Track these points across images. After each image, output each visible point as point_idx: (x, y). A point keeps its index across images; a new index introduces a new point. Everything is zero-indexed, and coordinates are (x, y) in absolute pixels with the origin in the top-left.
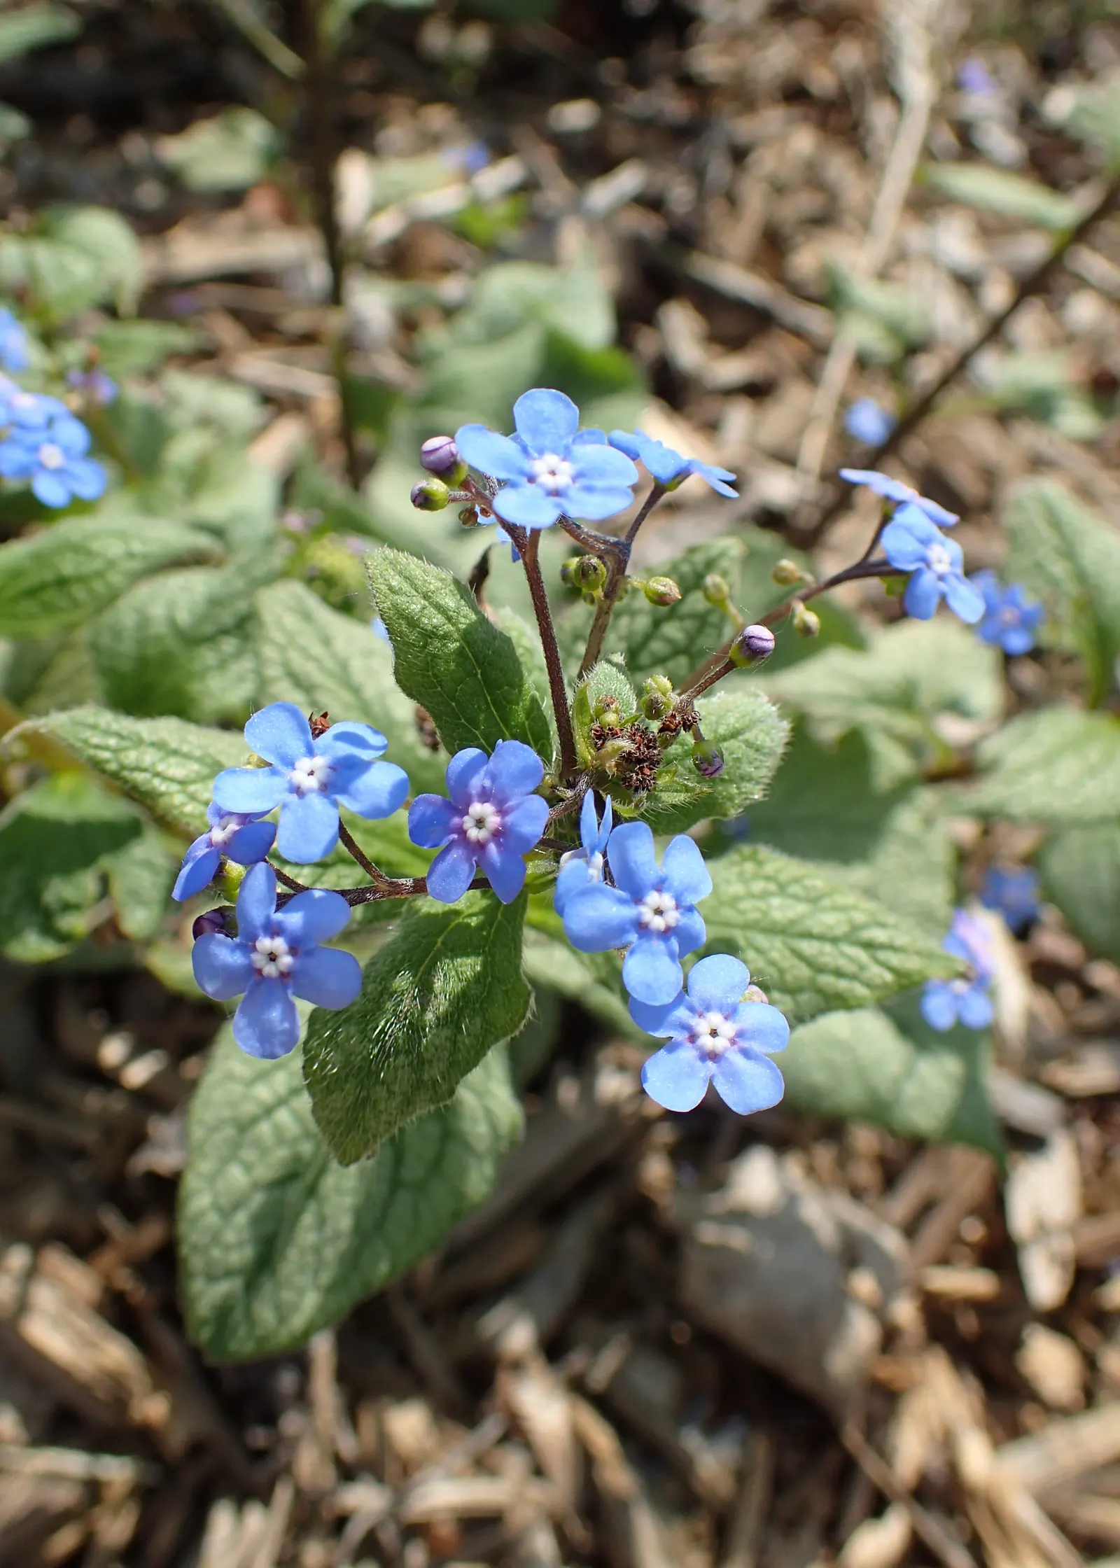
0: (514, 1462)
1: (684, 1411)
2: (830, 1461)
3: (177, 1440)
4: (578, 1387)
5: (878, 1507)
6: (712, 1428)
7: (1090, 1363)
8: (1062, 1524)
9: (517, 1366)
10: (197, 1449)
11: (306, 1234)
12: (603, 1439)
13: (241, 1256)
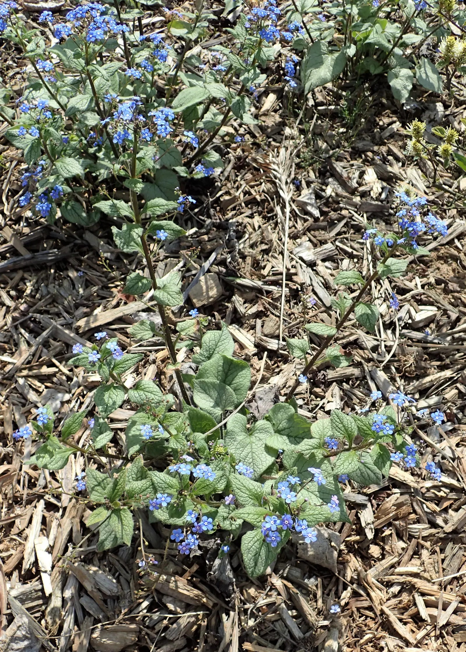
0: (274, 593)
1: (303, 577)
2: (334, 579)
3: (210, 604)
4: (282, 577)
5: (345, 588)
6: (309, 578)
7: (383, 549)
8: (382, 583)
9: (270, 575)
10: (215, 605)
11: (260, 560)
12: (289, 585)
13: (253, 565)
